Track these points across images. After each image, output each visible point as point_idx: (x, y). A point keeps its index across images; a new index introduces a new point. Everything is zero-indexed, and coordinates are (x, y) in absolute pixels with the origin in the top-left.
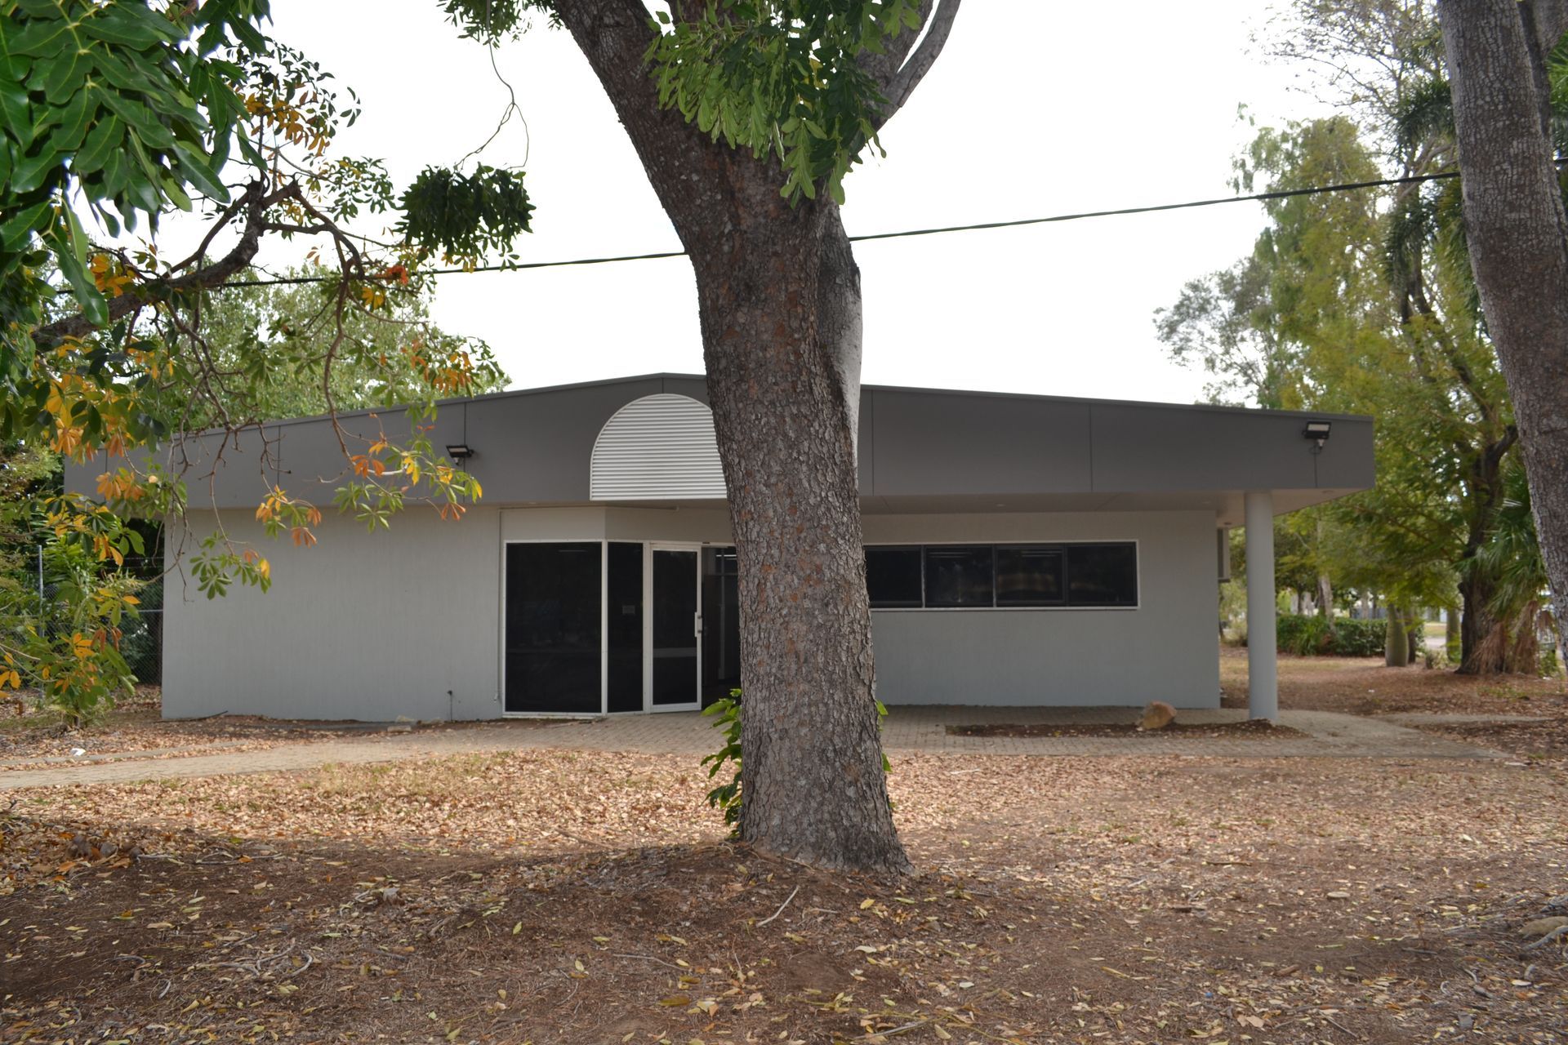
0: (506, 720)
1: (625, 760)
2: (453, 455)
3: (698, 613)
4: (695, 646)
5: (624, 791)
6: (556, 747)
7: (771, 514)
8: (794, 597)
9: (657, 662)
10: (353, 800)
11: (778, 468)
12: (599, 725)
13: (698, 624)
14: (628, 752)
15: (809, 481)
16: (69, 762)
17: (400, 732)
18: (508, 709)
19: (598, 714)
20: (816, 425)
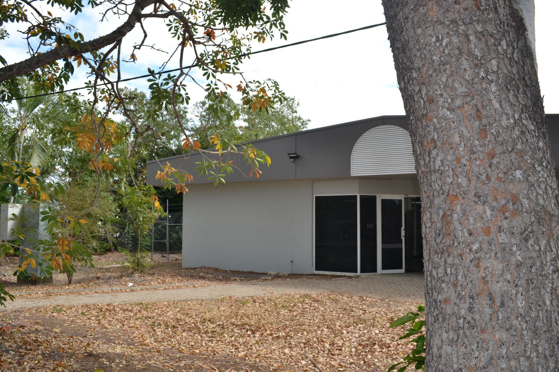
0: (315, 275)
1: (364, 302)
2: (291, 158)
3: (403, 228)
4: (402, 243)
5: (358, 327)
6: (332, 292)
7: (457, 139)
8: (487, 231)
9: (383, 250)
10: (214, 326)
11: (463, 89)
12: (356, 279)
13: (403, 233)
14: (367, 297)
15: (500, 102)
16: (121, 290)
17: (266, 280)
18: (316, 270)
19: (356, 274)
20: (504, 43)
